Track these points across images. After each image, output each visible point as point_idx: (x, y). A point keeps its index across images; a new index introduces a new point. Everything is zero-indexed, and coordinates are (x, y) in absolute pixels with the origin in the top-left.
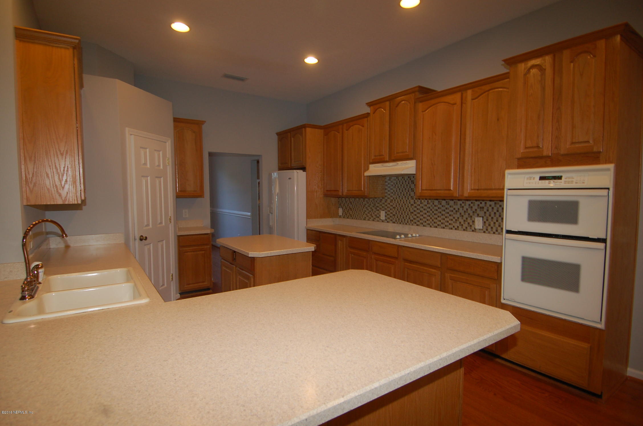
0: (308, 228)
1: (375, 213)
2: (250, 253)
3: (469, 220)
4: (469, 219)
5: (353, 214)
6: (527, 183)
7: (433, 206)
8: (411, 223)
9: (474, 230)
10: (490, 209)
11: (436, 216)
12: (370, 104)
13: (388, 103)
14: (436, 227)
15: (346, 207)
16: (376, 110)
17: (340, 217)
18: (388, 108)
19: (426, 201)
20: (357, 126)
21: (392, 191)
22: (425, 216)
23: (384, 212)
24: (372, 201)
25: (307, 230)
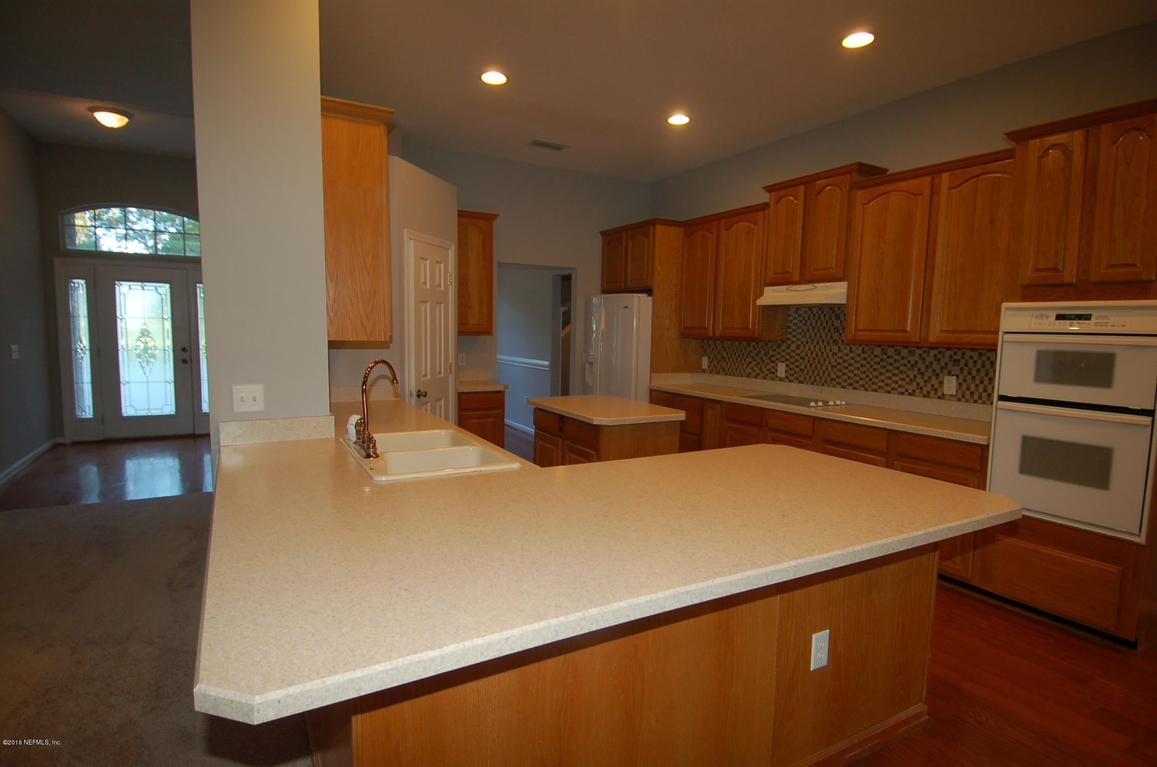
0: (653, 388)
1: (769, 367)
2: (595, 418)
3: (934, 381)
4: (934, 378)
5: (727, 366)
6: (1036, 324)
7: (873, 356)
8: (831, 383)
9: (942, 397)
10: (971, 363)
11: (877, 373)
12: (770, 189)
13: (802, 188)
14: (876, 391)
15: (715, 355)
16: (781, 198)
17: (704, 371)
18: (802, 197)
19: (860, 348)
20: (745, 223)
21: (800, 330)
22: (857, 372)
23: (784, 364)
24: (762, 347)
25: (651, 391)
